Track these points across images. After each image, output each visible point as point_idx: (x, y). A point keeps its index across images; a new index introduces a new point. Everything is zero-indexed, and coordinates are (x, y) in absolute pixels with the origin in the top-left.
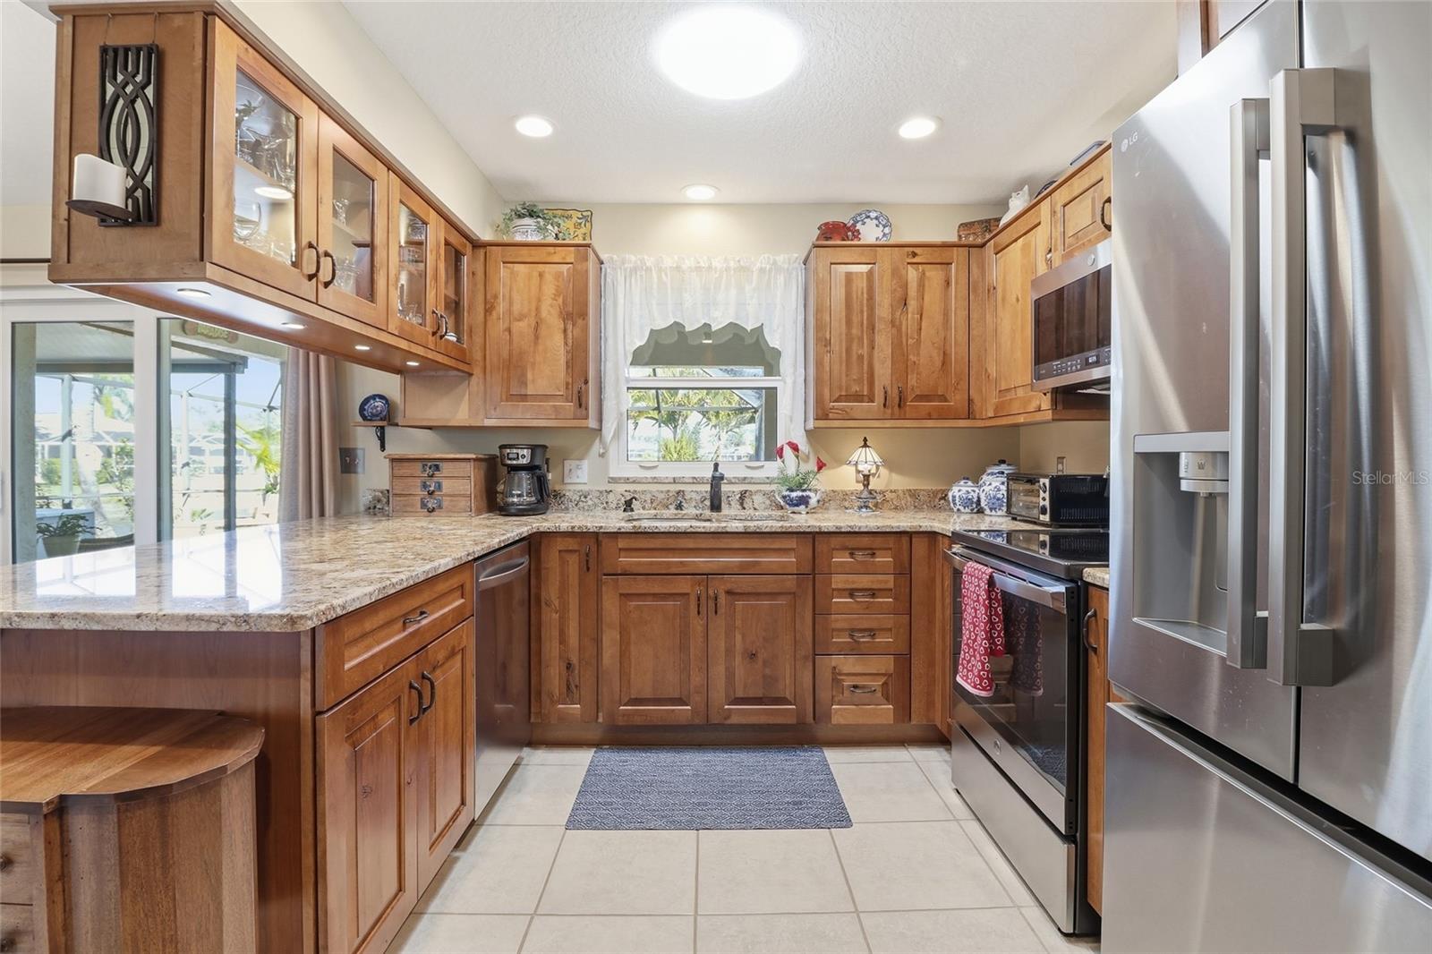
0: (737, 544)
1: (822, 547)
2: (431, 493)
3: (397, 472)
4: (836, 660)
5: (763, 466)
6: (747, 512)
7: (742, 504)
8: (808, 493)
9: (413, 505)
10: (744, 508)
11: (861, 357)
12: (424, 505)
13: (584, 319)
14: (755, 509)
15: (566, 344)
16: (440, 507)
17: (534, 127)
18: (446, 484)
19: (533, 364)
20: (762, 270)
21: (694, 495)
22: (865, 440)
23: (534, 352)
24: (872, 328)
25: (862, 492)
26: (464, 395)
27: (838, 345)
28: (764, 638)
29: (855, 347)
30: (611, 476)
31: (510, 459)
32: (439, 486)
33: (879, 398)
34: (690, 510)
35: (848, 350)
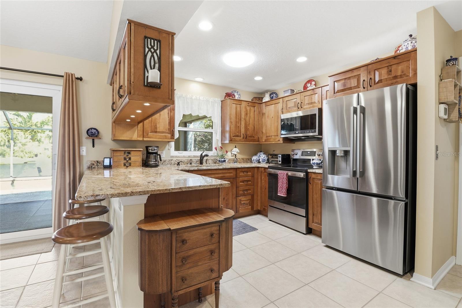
0: (220, 172)
1: (238, 171)
2: (127, 161)
3: (116, 154)
4: (240, 198)
5: (209, 153)
6: (207, 165)
7: (206, 163)
8: (225, 159)
9: (121, 165)
10: (207, 164)
11: (238, 126)
12: (125, 165)
13: (174, 111)
14: (209, 164)
15: (169, 117)
16: (130, 165)
18: (132, 158)
19: (159, 122)
20: (212, 102)
21: (195, 161)
22: (236, 146)
23: (159, 119)
24: (241, 120)
25: (235, 159)
26: (136, 131)
27: (234, 123)
28: (226, 194)
29: (237, 124)
30: (171, 155)
31: (152, 150)
32: (130, 159)
33: (242, 136)
34: (193, 164)
35: (236, 125)
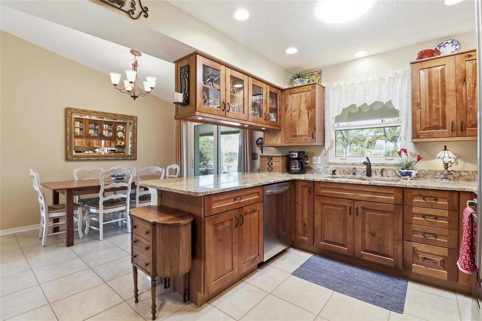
0: (366, 189)
1: (407, 194)
2: (270, 166)
3: (262, 160)
4: (414, 244)
5: (394, 159)
6: (384, 178)
7: (382, 174)
8: (411, 171)
9: (265, 169)
10: (383, 176)
11: (437, 109)
12: (268, 169)
13: (314, 108)
14: (388, 176)
15: (308, 118)
16: (272, 170)
17: (292, 51)
18: (274, 163)
19: (298, 125)
20: (390, 78)
21: (360, 170)
22: (445, 147)
23: (299, 121)
24: (444, 94)
25: (444, 171)
26: (279, 137)
27: (424, 105)
28: (378, 228)
29: (434, 105)
30: (329, 162)
31: (291, 156)
32: (272, 164)
33: (449, 127)
34: (358, 175)
35: (430, 107)
